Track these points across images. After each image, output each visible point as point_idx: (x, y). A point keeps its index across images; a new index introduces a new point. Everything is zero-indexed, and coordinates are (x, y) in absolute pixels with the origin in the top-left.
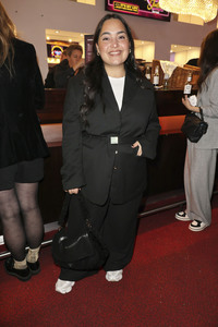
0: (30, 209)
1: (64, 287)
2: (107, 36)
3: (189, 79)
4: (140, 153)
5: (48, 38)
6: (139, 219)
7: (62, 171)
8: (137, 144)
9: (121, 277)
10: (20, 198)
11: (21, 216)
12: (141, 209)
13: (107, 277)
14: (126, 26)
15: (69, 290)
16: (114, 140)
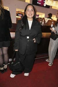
0: (5, 54)
1: (12, 76)
2: (28, 10)
3: (53, 23)
4: (35, 42)
5: (17, 11)
6: (35, 60)
7: (14, 45)
8: (34, 39)
9: (28, 75)
10: (3, 51)
11: (3, 56)
12: (35, 57)
13: (24, 74)
14: (34, 7)
15: (14, 77)
16: (28, 37)
